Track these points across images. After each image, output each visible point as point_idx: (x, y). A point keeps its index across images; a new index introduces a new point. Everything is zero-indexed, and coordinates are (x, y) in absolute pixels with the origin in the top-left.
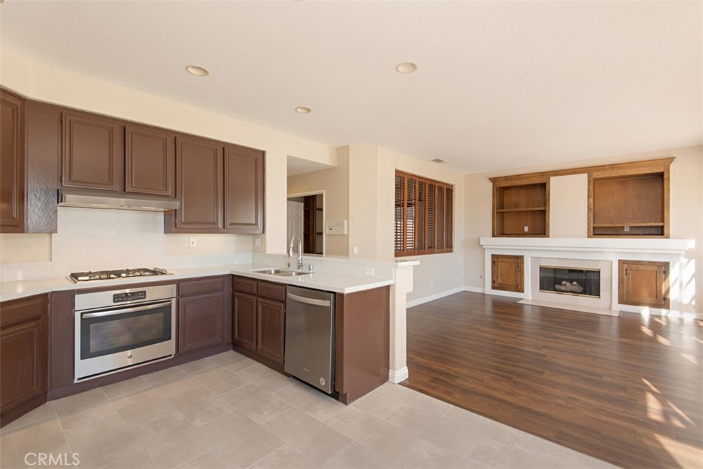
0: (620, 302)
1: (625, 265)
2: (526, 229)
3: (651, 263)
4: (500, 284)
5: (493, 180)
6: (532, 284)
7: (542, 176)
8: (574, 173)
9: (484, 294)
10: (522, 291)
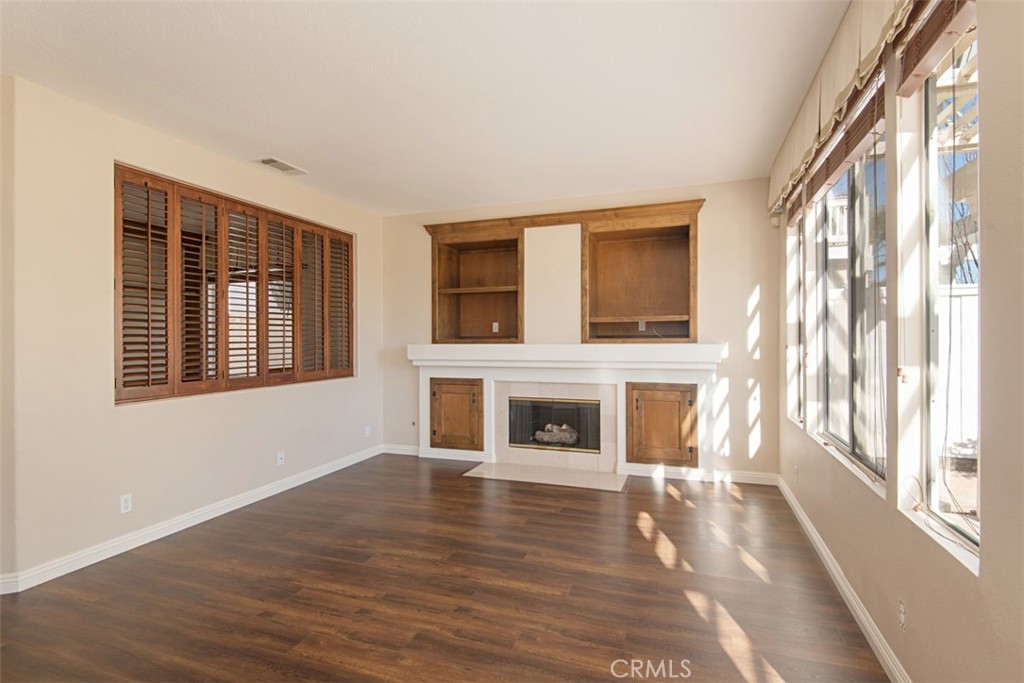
0: (629, 460)
1: (635, 392)
2: (496, 327)
3: (672, 387)
4: (444, 436)
5: (433, 230)
6: (497, 433)
7: (512, 225)
8: (560, 222)
9: (417, 457)
10: (480, 448)
